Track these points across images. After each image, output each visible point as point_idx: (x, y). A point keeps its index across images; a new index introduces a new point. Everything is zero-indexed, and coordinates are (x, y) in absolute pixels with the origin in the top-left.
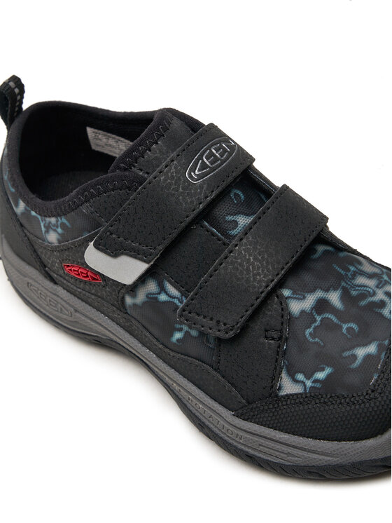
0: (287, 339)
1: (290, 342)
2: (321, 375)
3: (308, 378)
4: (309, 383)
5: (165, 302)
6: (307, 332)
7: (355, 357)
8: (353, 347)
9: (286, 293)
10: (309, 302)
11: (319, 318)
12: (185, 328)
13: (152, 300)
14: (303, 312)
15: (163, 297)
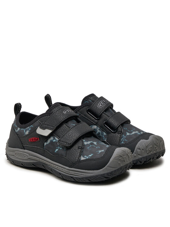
0: (83, 148)
1: (84, 150)
2: (90, 156)
3: (87, 156)
4: (87, 157)
5: (55, 142)
6: (88, 148)
7: (99, 152)
8: (99, 150)
9: (84, 140)
10: (89, 142)
11: (91, 146)
12: (59, 147)
13: (52, 142)
14: (87, 144)
15: (54, 141)
